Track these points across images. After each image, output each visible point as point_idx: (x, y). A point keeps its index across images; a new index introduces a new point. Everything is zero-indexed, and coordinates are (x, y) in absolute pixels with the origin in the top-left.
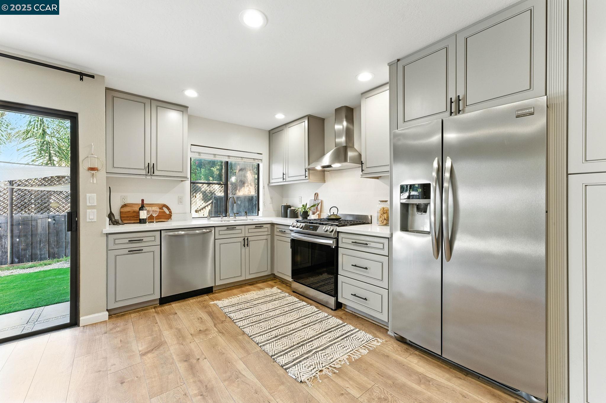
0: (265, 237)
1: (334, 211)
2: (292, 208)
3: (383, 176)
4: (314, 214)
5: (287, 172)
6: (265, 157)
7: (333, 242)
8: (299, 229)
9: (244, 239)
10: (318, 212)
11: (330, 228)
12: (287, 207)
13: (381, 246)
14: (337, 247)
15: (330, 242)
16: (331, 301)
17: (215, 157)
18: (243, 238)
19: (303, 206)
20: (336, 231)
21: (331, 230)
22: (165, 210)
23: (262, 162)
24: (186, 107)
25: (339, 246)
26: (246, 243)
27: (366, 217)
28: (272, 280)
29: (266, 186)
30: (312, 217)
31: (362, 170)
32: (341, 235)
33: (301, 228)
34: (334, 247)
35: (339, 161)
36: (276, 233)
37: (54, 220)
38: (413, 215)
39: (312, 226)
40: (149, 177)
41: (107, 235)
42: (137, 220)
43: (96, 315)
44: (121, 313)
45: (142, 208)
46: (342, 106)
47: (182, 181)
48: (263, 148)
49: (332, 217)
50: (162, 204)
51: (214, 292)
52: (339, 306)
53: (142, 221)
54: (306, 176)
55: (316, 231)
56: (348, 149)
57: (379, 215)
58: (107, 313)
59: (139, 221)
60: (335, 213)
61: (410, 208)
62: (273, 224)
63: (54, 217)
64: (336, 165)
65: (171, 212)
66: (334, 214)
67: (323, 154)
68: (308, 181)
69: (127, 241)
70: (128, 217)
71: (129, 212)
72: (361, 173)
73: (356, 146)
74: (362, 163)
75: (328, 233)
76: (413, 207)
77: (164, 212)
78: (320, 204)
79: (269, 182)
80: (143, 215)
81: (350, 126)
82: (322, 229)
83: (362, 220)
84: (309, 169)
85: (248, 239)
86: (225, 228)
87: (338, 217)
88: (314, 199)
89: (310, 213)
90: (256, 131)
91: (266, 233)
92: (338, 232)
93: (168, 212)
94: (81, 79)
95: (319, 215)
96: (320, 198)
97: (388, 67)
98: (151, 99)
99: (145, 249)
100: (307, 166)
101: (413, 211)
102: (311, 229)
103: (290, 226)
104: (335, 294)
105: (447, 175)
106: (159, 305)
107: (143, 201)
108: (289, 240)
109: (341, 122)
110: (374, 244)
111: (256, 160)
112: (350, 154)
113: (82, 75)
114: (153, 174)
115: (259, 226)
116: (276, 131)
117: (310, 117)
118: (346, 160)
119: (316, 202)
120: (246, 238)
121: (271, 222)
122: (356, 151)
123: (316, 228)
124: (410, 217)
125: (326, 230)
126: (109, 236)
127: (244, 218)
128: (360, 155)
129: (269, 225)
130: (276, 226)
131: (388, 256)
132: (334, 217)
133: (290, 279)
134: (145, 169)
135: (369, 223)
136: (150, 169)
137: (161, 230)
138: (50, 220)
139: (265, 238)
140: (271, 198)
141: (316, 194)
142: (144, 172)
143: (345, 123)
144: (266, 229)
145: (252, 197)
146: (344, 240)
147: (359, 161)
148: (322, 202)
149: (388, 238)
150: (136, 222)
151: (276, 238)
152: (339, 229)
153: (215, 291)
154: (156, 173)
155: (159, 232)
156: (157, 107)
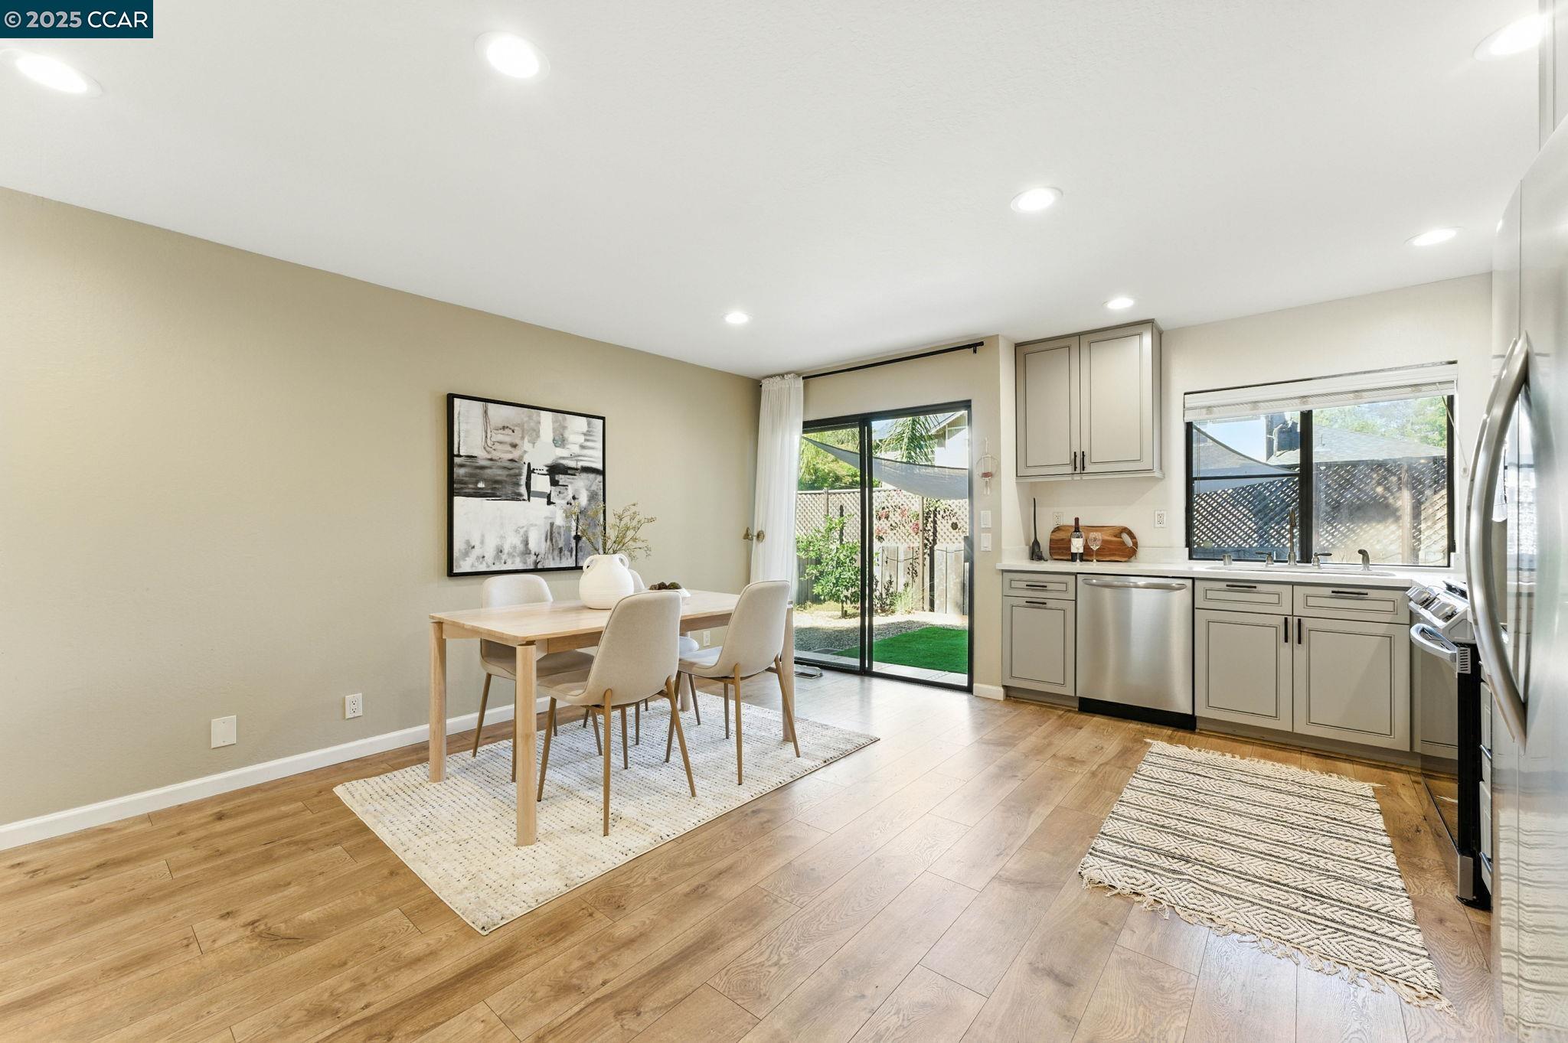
0: (1380, 628)
9: (1286, 622)
22: (1126, 538)
26: (1294, 634)
40: (1077, 478)
41: (1004, 572)
42: (1066, 555)
43: (990, 687)
44: (1023, 699)
45: (1075, 533)
50: (1119, 527)
51: (1197, 731)
53: (1073, 557)
58: (1002, 690)
65: (1135, 544)
70: (1059, 548)
71: (1063, 540)
77: (1123, 543)
80: (1076, 546)
85: (1299, 623)
86: (1223, 584)
93: (1129, 544)
94: (975, 351)
98: (1079, 335)
99: (1050, 604)
106: (1077, 710)
107: (1077, 520)
113: (973, 346)
114: (1085, 472)
115: (1347, 591)
120: (1294, 620)
134: (1070, 463)
136: (1079, 463)
137: (1075, 574)
139: (1377, 632)
142: (1069, 469)
144: (1384, 606)
150: (1065, 558)
153: (1201, 730)
154: (1089, 468)
155: (1074, 577)
156: (1090, 343)
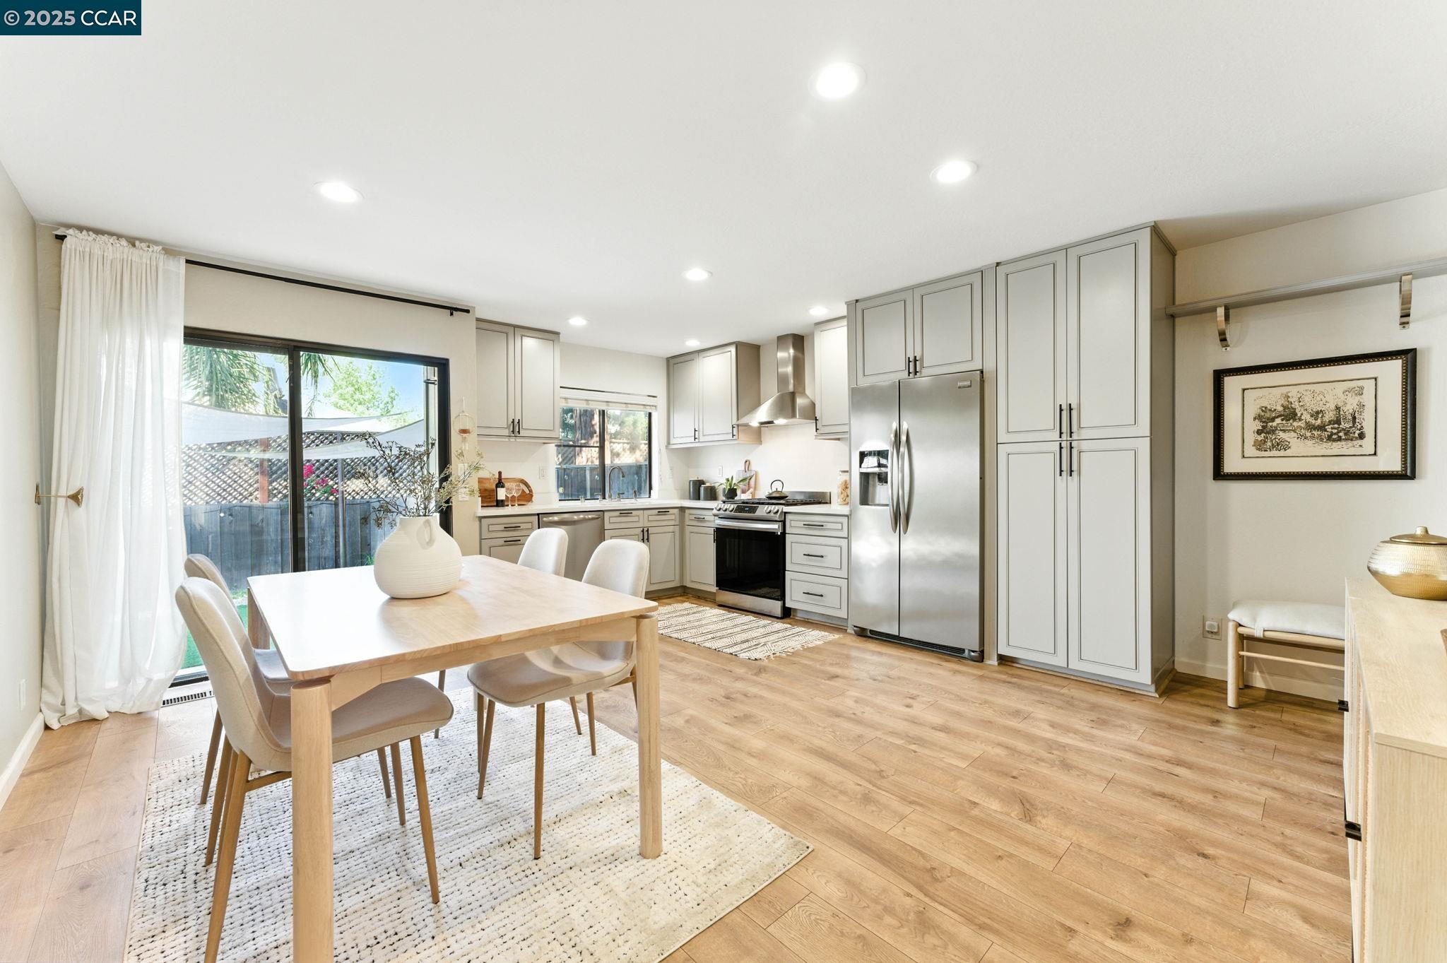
0: (671, 528)
1: (778, 486)
2: (708, 485)
3: (843, 438)
4: (744, 492)
5: (701, 427)
6: (661, 402)
7: (779, 527)
8: (728, 512)
9: (643, 531)
10: (751, 490)
11: (774, 509)
12: (698, 484)
13: (839, 526)
14: (784, 533)
15: (774, 527)
16: (775, 606)
17: (588, 404)
18: (642, 529)
19: (728, 480)
20: (782, 512)
21: (776, 510)
22: (523, 488)
23: (656, 409)
24: (558, 334)
25: (787, 532)
26: (646, 537)
27: (823, 494)
28: (681, 596)
29: (664, 449)
30: (741, 497)
31: (817, 429)
32: (789, 517)
33: (731, 511)
34: (779, 534)
35: (786, 417)
36: (687, 522)
37: (231, 515)
38: (874, 486)
39: (748, 508)
40: (512, 440)
41: (481, 518)
42: (495, 501)
45: (500, 484)
46: (788, 335)
47: (544, 443)
48: (659, 388)
49: (774, 495)
50: (521, 479)
52: (787, 613)
53: (500, 504)
54: (733, 435)
55: (754, 513)
56: (797, 395)
57: (840, 490)
59: (495, 504)
60: (780, 489)
61: (871, 478)
62: (682, 509)
63: (230, 509)
64: (780, 421)
65: (531, 491)
66: (777, 491)
67: (758, 404)
68: (736, 442)
69: (502, 527)
71: (488, 490)
72: (815, 433)
73: (808, 392)
74: (816, 420)
75: (772, 514)
76: (874, 477)
77: (524, 491)
78: (753, 479)
79: (669, 443)
80: (502, 494)
81: (800, 355)
82: (762, 511)
83: (818, 499)
84: (738, 425)
85: (648, 531)
86: (618, 513)
87: (783, 495)
88: (743, 469)
89: (739, 492)
90: (647, 359)
91: (672, 523)
92: (785, 513)
93: (527, 492)
94: (452, 314)
95: (753, 494)
96: (754, 467)
97: (846, 306)
98: (515, 327)
100: (735, 421)
101: (873, 481)
102: (746, 511)
103: (713, 509)
104: (782, 597)
105: (904, 438)
107: (500, 473)
108: (712, 531)
109: (787, 349)
110: (832, 524)
111: (647, 407)
112: (800, 401)
113: (453, 310)
114: (518, 435)
115: (663, 511)
116: (682, 361)
117: (738, 345)
118: (794, 416)
119: (748, 475)
120: (646, 529)
121: (680, 506)
122: (808, 397)
123: (753, 510)
124: (871, 489)
125: (768, 511)
126: (483, 520)
127: (633, 501)
128: (813, 405)
129: (676, 510)
130: (687, 511)
131: (848, 538)
132: (778, 495)
133: (714, 589)
134: (508, 427)
135: (827, 503)
136: (515, 428)
137: (538, 515)
138: (222, 515)
139: (671, 530)
140: (672, 469)
141: (746, 462)
142: (506, 432)
143: (792, 351)
144: (673, 517)
145: (640, 467)
146: (793, 523)
147: (811, 414)
148: (756, 474)
149: (847, 516)
150: (493, 504)
151: (688, 529)
152: (786, 509)
154: (521, 433)
155: (537, 517)
156: (522, 336)
